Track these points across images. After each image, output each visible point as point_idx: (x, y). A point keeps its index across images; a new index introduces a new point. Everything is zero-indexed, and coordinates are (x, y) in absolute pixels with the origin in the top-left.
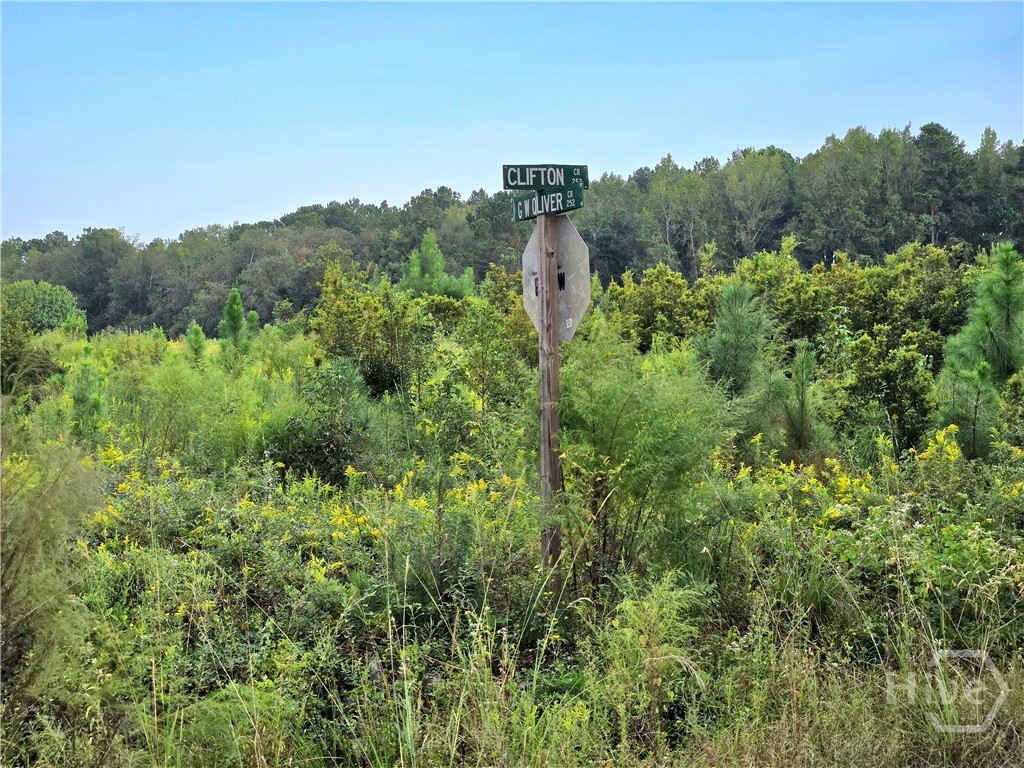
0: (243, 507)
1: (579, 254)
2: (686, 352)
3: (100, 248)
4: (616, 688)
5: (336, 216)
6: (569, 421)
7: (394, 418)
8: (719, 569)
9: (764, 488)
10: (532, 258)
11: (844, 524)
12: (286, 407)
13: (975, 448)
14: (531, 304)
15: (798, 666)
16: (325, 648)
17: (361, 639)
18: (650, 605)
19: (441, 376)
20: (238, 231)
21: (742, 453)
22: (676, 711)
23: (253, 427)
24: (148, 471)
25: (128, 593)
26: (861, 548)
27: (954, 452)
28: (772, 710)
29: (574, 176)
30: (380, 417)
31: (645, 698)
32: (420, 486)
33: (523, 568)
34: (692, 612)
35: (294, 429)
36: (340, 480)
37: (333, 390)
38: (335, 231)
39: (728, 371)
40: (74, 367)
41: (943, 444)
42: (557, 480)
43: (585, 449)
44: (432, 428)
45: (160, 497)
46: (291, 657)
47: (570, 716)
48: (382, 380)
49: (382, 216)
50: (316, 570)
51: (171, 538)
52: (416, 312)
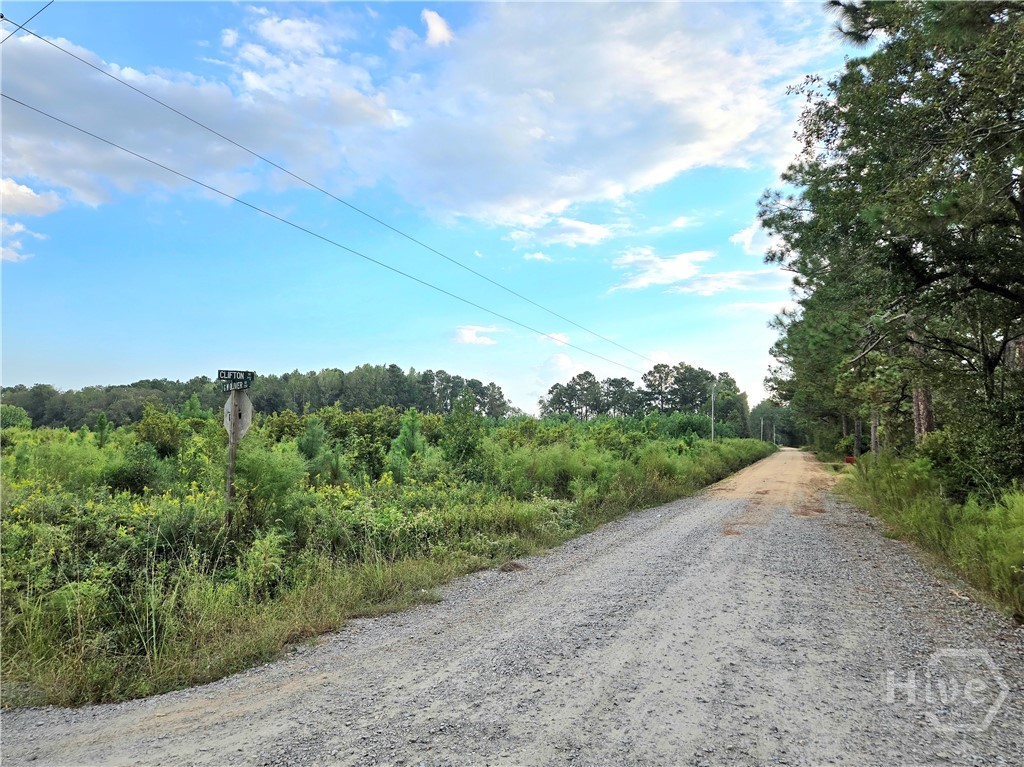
0: (89, 505)
1: (248, 407)
2: (294, 443)
3: (42, 394)
4: (249, 576)
5: (155, 385)
6: (238, 471)
7: (169, 467)
8: (298, 526)
9: (320, 495)
10: (229, 406)
11: (348, 508)
12: (119, 462)
13: (398, 479)
14: (227, 425)
15: (324, 562)
16: (122, 565)
17: (137, 560)
18: (266, 542)
19: (192, 450)
20: (109, 389)
21: (312, 481)
22: (274, 584)
23: (97, 469)
24: (44, 491)
25: (27, 542)
26: (353, 517)
27: (390, 481)
28: (312, 582)
29: (249, 377)
30: (163, 466)
31: (261, 579)
32: (174, 494)
33: (216, 528)
34: (284, 544)
35: (122, 471)
36: (141, 493)
37: (141, 456)
38: (155, 391)
39: (308, 451)
40: (20, 443)
41: (387, 478)
42: (233, 492)
43: (243, 481)
44: (186, 471)
45: (50, 501)
46: (104, 570)
47: (229, 589)
48: (165, 451)
49: (177, 386)
50: (122, 532)
51: (52, 519)
52: (184, 425)
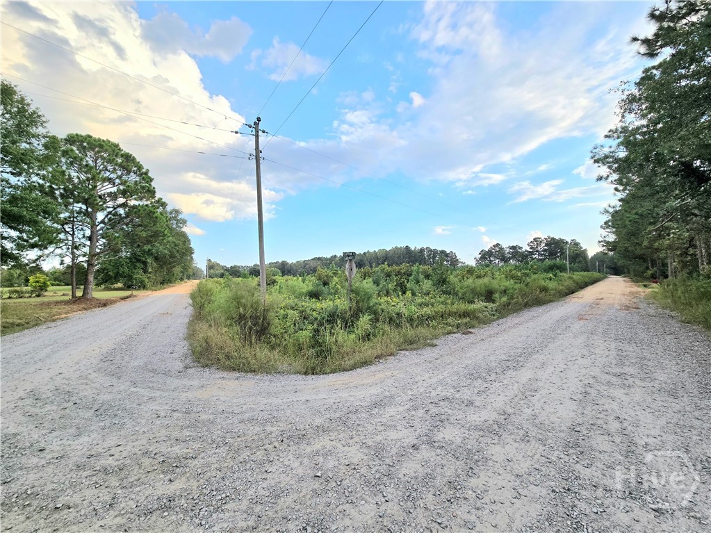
0: (303, 303)
1: (354, 265)
2: (371, 280)
3: (284, 264)
4: (359, 331)
5: (319, 259)
6: (352, 291)
7: (327, 290)
8: (375, 313)
9: (382, 300)
10: (347, 266)
11: (394, 306)
12: (311, 288)
13: (414, 294)
14: (347, 273)
15: (387, 328)
16: (315, 325)
17: (321, 324)
18: (364, 319)
19: (334, 283)
20: (304, 261)
21: (379, 295)
22: (369, 335)
23: (304, 291)
24: (289, 298)
25: (285, 317)
26: (397, 310)
27: (410, 295)
28: (383, 335)
29: (354, 254)
30: (325, 289)
31: (364, 333)
32: (331, 300)
33: (346, 313)
34: (371, 320)
35: (312, 291)
36: (319, 299)
37: (318, 285)
38: (319, 261)
39: (376, 283)
40: (279, 281)
41: (409, 294)
42: (351, 300)
43: (354, 295)
44: (332, 291)
45: (291, 302)
46: (310, 327)
47: (353, 336)
48: (325, 284)
49: (326, 259)
50: (314, 313)
51: (292, 308)
52: (331, 274)
